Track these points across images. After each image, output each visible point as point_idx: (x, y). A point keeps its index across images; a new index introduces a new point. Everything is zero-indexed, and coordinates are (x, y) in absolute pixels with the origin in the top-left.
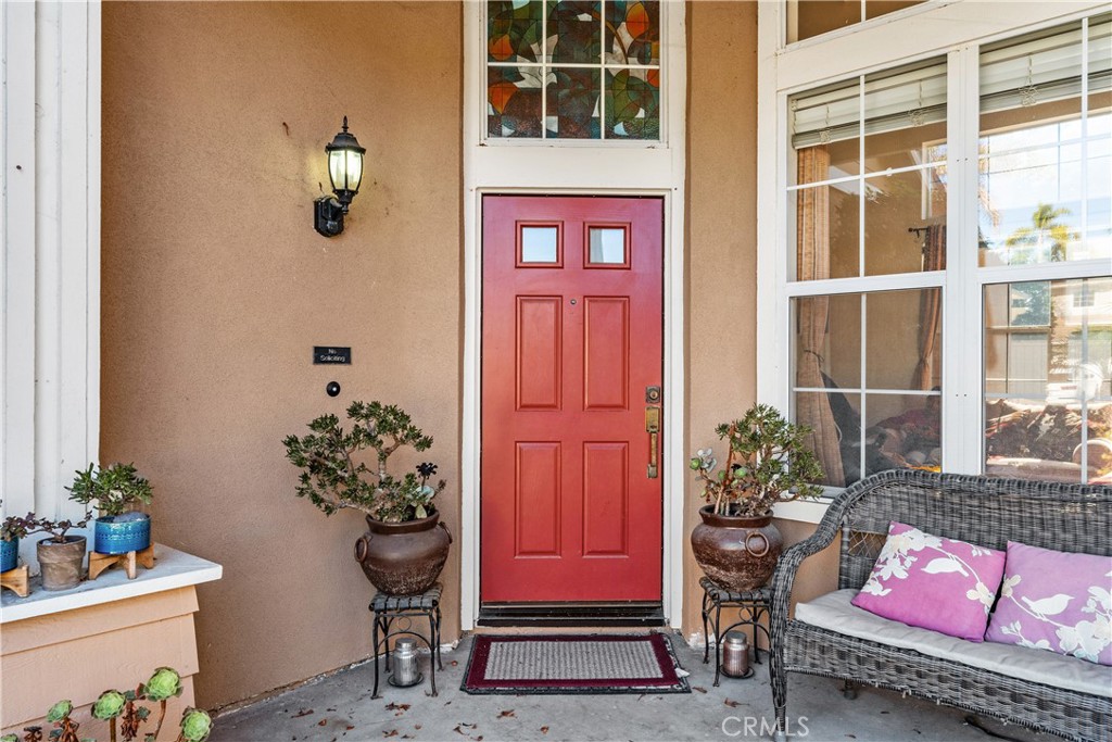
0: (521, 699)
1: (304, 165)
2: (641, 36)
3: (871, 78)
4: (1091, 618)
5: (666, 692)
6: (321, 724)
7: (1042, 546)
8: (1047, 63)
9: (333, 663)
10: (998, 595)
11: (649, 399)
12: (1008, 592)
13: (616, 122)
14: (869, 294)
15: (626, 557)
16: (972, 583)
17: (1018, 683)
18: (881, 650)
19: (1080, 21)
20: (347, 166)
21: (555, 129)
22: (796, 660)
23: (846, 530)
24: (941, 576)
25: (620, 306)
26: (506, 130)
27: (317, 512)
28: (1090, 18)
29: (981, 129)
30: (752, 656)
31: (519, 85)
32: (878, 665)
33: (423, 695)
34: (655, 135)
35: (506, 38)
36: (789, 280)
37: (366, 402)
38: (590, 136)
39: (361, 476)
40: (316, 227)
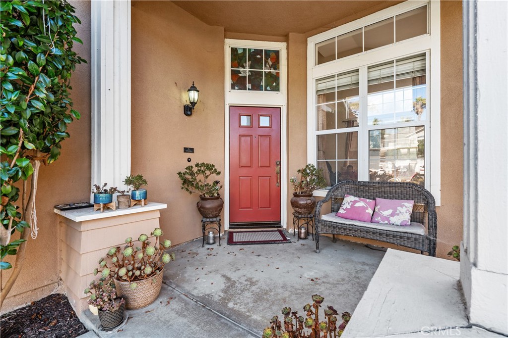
0: (245, 246)
1: (181, 95)
2: (274, 62)
3: (339, 75)
4: (398, 215)
5: (285, 243)
6: (189, 253)
7: (385, 198)
8: (385, 72)
9: (189, 239)
10: (374, 211)
11: (277, 164)
12: (376, 210)
13: (267, 86)
14: (338, 134)
15: (270, 209)
16: (367, 208)
17: (381, 231)
18: (345, 225)
19: (393, 61)
20: (194, 95)
21: (250, 88)
22: (322, 230)
23: (333, 197)
24: (359, 207)
25: (269, 138)
26: (236, 88)
27: (188, 193)
28: (396, 60)
29: (368, 93)
30: (307, 233)
31: (240, 75)
32: (344, 229)
33: (216, 246)
34: (278, 90)
35: (236, 61)
36: (316, 130)
37: (200, 163)
38: (260, 90)
39: (200, 184)
40: (184, 113)
